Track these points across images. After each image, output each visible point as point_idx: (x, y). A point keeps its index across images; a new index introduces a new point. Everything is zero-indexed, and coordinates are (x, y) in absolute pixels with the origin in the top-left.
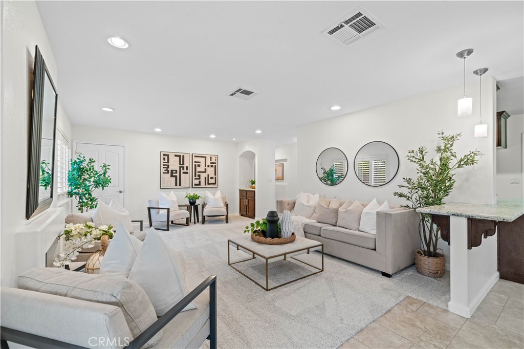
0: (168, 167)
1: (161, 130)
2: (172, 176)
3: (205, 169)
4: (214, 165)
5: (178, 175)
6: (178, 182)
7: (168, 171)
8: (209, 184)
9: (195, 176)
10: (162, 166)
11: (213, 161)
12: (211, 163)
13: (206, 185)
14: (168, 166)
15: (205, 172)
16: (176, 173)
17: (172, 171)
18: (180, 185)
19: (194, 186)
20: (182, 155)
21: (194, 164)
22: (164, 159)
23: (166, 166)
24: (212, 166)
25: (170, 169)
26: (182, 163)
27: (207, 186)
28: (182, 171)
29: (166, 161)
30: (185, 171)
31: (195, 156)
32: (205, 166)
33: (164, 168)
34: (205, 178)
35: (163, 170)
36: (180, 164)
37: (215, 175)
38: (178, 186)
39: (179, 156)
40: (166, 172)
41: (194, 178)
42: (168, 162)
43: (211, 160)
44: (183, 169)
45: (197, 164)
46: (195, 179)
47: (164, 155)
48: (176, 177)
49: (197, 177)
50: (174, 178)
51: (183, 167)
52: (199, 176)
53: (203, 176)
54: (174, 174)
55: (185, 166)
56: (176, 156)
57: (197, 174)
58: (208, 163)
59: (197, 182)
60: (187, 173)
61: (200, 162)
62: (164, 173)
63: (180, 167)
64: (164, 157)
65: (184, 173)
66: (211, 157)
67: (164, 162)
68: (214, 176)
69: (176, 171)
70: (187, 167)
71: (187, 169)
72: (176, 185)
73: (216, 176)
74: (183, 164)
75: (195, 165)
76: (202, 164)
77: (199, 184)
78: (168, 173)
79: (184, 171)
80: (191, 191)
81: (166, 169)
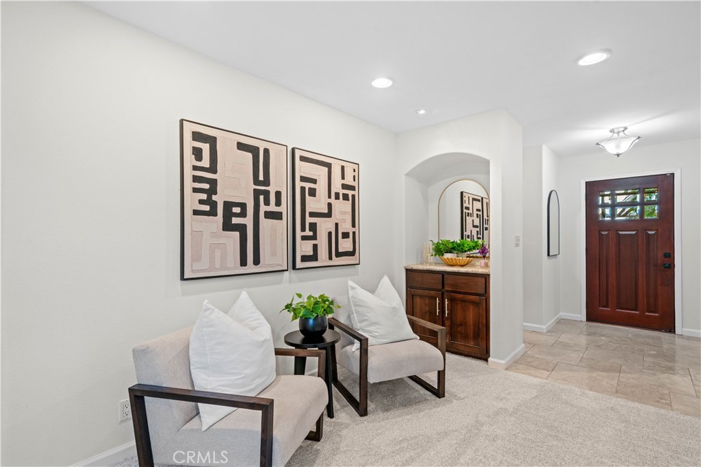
0: (213, 190)
2: (228, 226)
3: (330, 205)
4: (350, 193)
5: (248, 221)
6: (250, 253)
7: (214, 205)
8: (339, 254)
9: (303, 229)
10: (189, 184)
11: (349, 181)
12: (344, 187)
13: (330, 258)
14: (213, 183)
15: (329, 215)
16: (243, 214)
17: (228, 206)
18: (257, 261)
19: (299, 264)
20: (262, 146)
21: (299, 184)
22: (198, 153)
23: (206, 186)
24: (346, 197)
25: (219, 199)
26: (261, 178)
27: (336, 261)
28: (263, 208)
29: (205, 163)
30: (272, 207)
32: (330, 197)
33: (195, 190)
34: (330, 233)
35: (192, 201)
36: (256, 182)
37: (354, 226)
38: (250, 267)
39: (254, 150)
40: (207, 208)
41: (299, 234)
42: (213, 169)
43: (343, 178)
44: (267, 203)
45: (307, 185)
46: (304, 238)
47: (197, 136)
48: (242, 229)
49: (308, 233)
50: (237, 234)
51: (266, 194)
52: (313, 227)
53: (324, 226)
54: (235, 220)
55: (272, 189)
56: (241, 146)
57: (309, 220)
58: (337, 187)
59: (305, 248)
60: (277, 216)
61: (314, 181)
62: (196, 212)
63: (257, 193)
64: (198, 144)
65: (269, 215)
66: (343, 168)
67: (195, 168)
68: (350, 230)
69: (243, 206)
70: (278, 194)
71: (278, 203)
72: (244, 263)
73: (356, 230)
74: (266, 182)
75: (303, 189)
76: (321, 187)
77: (314, 257)
78: (213, 212)
79: (268, 209)
80: (290, 282)
81: (204, 196)
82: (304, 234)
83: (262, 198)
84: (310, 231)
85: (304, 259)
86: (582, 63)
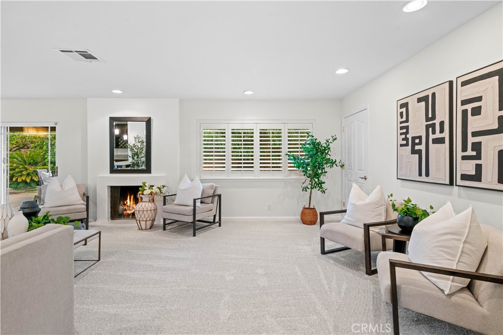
0: (407, 133)
2: (414, 152)
5: (422, 147)
6: (424, 168)
7: (406, 139)
9: (464, 149)
10: (399, 131)
14: (407, 128)
15: (499, 131)
16: (420, 143)
17: (414, 138)
18: (427, 175)
19: (460, 182)
20: (430, 93)
22: (402, 115)
23: (405, 131)
25: (409, 136)
26: (430, 116)
28: (432, 137)
29: (404, 119)
30: (438, 135)
31: (464, 84)
33: (401, 134)
34: (501, 152)
35: (400, 140)
36: (428, 119)
38: (424, 177)
39: (426, 99)
40: (405, 142)
41: (459, 153)
42: (407, 121)
44: (434, 132)
45: (469, 107)
46: (464, 158)
47: (401, 106)
48: (419, 152)
49: (470, 152)
50: (417, 156)
51: (433, 126)
52: (477, 147)
53: (491, 147)
54: (417, 147)
55: (437, 122)
56: (419, 100)
57: (471, 140)
59: (469, 168)
60: (440, 141)
61: (480, 99)
62: (401, 146)
63: (427, 127)
64: (402, 110)
65: (433, 141)
67: (401, 123)
69: (420, 138)
70: (442, 123)
71: (442, 131)
72: (420, 175)
74: (434, 118)
75: (465, 112)
77: (478, 177)
78: (407, 145)
79: (435, 136)
80: (459, 196)
81: (403, 136)
82: (465, 154)
83: (430, 129)
84: (472, 150)
85: (464, 177)
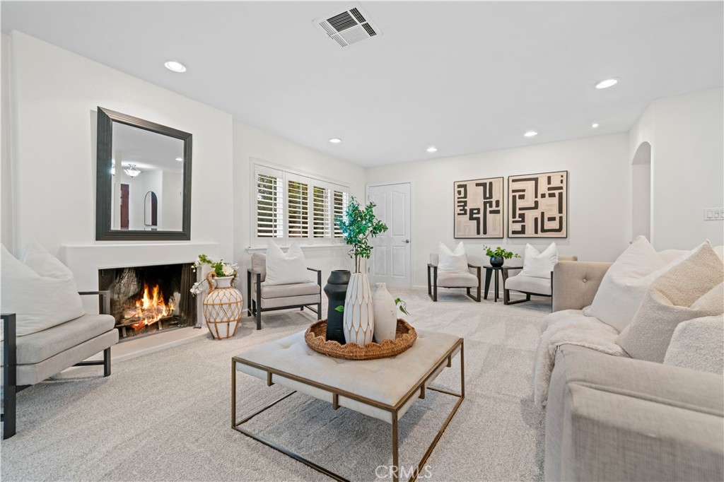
0: (465, 205)
1: (436, 150)
2: (471, 218)
3: (536, 203)
4: (557, 192)
5: (481, 216)
6: (482, 229)
7: (465, 211)
8: (543, 230)
9: (514, 216)
10: (457, 204)
11: (555, 183)
12: (549, 189)
13: (536, 232)
14: (465, 202)
15: (536, 207)
16: (478, 213)
17: (471, 210)
18: (485, 232)
19: (511, 235)
20: (488, 182)
21: (511, 194)
22: (459, 193)
23: (463, 204)
24: (552, 195)
25: (468, 208)
26: (488, 196)
27: (540, 234)
28: (489, 209)
29: (462, 195)
30: (494, 208)
31: (513, 181)
32: (536, 197)
33: (458, 206)
34: (536, 219)
35: (458, 210)
36: (485, 198)
37: (560, 211)
38: (482, 235)
39: (484, 185)
40: (463, 212)
41: (511, 220)
42: (465, 197)
43: (549, 182)
44: (491, 206)
45: (517, 194)
46: (513, 222)
47: (459, 186)
48: (478, 219)
49: (517, 219)
50: (475, 221)
51: (491, 203)
52: (522, 216)
53: (530, 216)
54: (474, 216)
55: (494, 200)
56: (478, 185)
57: (518, 212)
58: (543, 188)
59: (518, 227)
60: (498, 212)
61: (524, 191)
62: (459, 214)
63: (485, 203)
64: (459, 189)
65: (491, 212)
66: (549, 178)
67: (458, 198)
68: (557, 216)
69: (478, 210)
70: (497, 202)
71: (497, 205)
72: (478, 233)
73: (564, 215)
74: (491, 197)
75: (514, 197)
76: (530, 194)
77: (523, 231)
78: (465, 213)
79: (491, 209)
80: (507, 244)
81: (462, 208)
82: (514, 220)
83: (488, 205)
84: (519, 217)
85: (514, 232)
86: (599, 86)
